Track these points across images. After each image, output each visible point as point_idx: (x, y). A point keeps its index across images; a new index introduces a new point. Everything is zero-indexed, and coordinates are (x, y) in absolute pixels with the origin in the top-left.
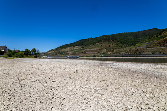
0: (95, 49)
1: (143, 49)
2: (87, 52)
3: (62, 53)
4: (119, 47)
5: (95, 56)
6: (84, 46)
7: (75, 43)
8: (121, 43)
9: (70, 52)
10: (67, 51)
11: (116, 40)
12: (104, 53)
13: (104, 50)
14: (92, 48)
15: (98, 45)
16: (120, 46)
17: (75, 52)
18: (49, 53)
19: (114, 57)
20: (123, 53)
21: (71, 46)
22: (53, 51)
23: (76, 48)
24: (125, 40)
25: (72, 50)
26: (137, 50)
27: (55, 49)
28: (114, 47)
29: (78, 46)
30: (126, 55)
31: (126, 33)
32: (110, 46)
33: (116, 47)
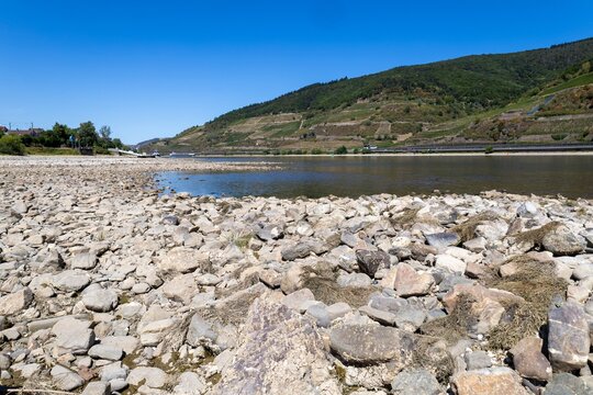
0: (352, 123)
1: (524, 120)
2: (321, 133)
3: (231, 139)
4: (445, 116)
5: (343, 150)
6: (314, 112)
7: (281, 98)
8: (456, 96)
9: (259, 136)
10: (247, 131)
11: (438, 85)
12: (383, 137)
13: (385, 128)
14: (339, 121)
15: (363, 106)
16: (449, 112)
17: (276, 135)
18: (185, 138)
19: (412, 155)
20: (449, 137)
21: (266, 113)
22: (200, 134)
23: (283, 119)
24: (475, 85)
25: (266, 129)
26: (501, 126)
27: (207, 124)
28: (425, 114)
29: (293, 111)
30: (456, 145)
31: (490, 56)
32: (408, 111)
33: (433, 114)
